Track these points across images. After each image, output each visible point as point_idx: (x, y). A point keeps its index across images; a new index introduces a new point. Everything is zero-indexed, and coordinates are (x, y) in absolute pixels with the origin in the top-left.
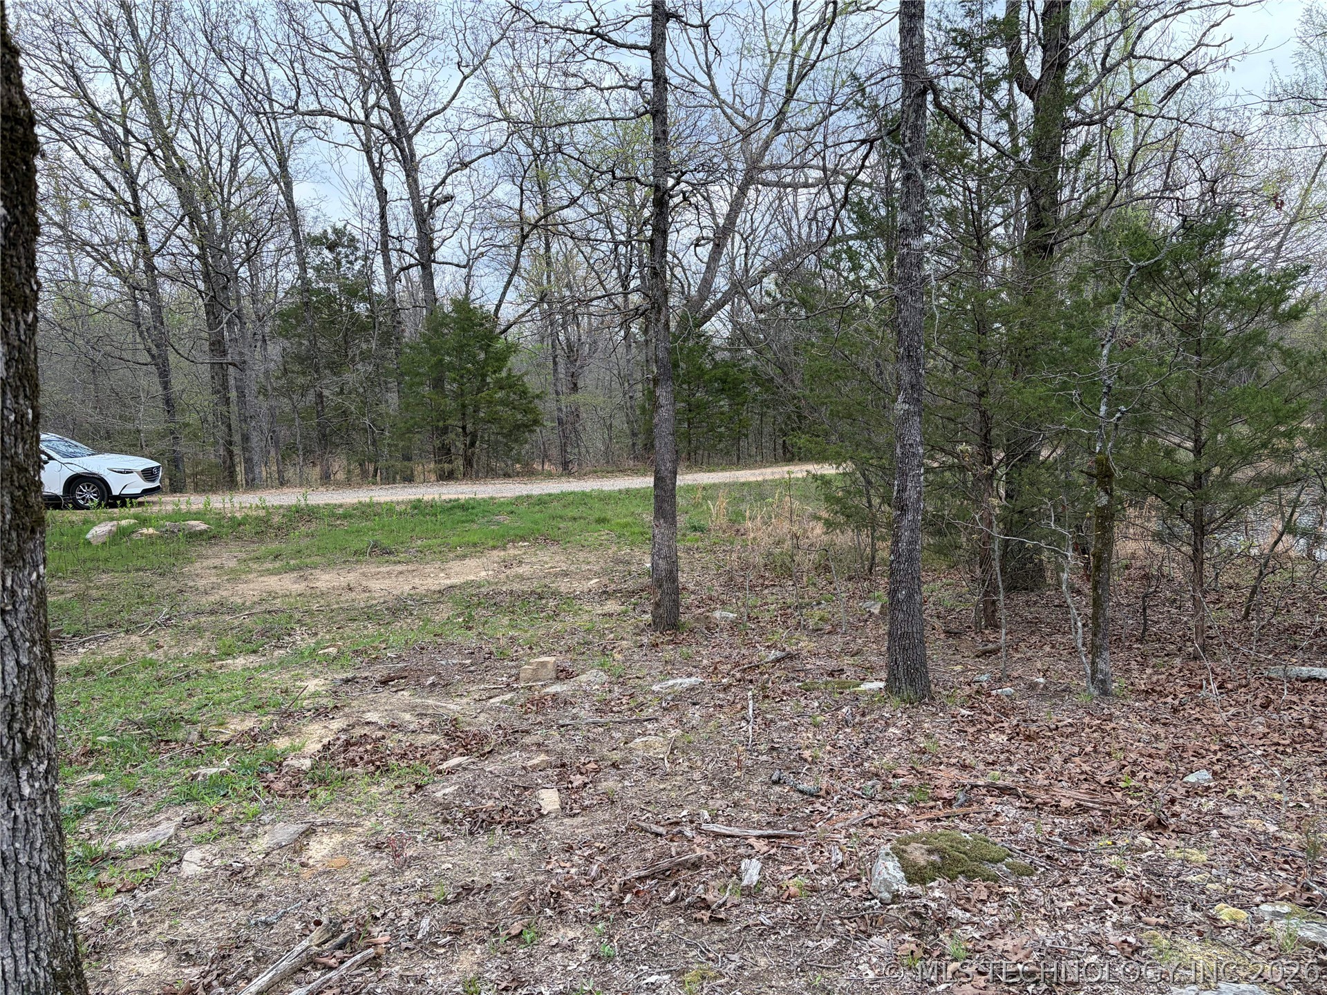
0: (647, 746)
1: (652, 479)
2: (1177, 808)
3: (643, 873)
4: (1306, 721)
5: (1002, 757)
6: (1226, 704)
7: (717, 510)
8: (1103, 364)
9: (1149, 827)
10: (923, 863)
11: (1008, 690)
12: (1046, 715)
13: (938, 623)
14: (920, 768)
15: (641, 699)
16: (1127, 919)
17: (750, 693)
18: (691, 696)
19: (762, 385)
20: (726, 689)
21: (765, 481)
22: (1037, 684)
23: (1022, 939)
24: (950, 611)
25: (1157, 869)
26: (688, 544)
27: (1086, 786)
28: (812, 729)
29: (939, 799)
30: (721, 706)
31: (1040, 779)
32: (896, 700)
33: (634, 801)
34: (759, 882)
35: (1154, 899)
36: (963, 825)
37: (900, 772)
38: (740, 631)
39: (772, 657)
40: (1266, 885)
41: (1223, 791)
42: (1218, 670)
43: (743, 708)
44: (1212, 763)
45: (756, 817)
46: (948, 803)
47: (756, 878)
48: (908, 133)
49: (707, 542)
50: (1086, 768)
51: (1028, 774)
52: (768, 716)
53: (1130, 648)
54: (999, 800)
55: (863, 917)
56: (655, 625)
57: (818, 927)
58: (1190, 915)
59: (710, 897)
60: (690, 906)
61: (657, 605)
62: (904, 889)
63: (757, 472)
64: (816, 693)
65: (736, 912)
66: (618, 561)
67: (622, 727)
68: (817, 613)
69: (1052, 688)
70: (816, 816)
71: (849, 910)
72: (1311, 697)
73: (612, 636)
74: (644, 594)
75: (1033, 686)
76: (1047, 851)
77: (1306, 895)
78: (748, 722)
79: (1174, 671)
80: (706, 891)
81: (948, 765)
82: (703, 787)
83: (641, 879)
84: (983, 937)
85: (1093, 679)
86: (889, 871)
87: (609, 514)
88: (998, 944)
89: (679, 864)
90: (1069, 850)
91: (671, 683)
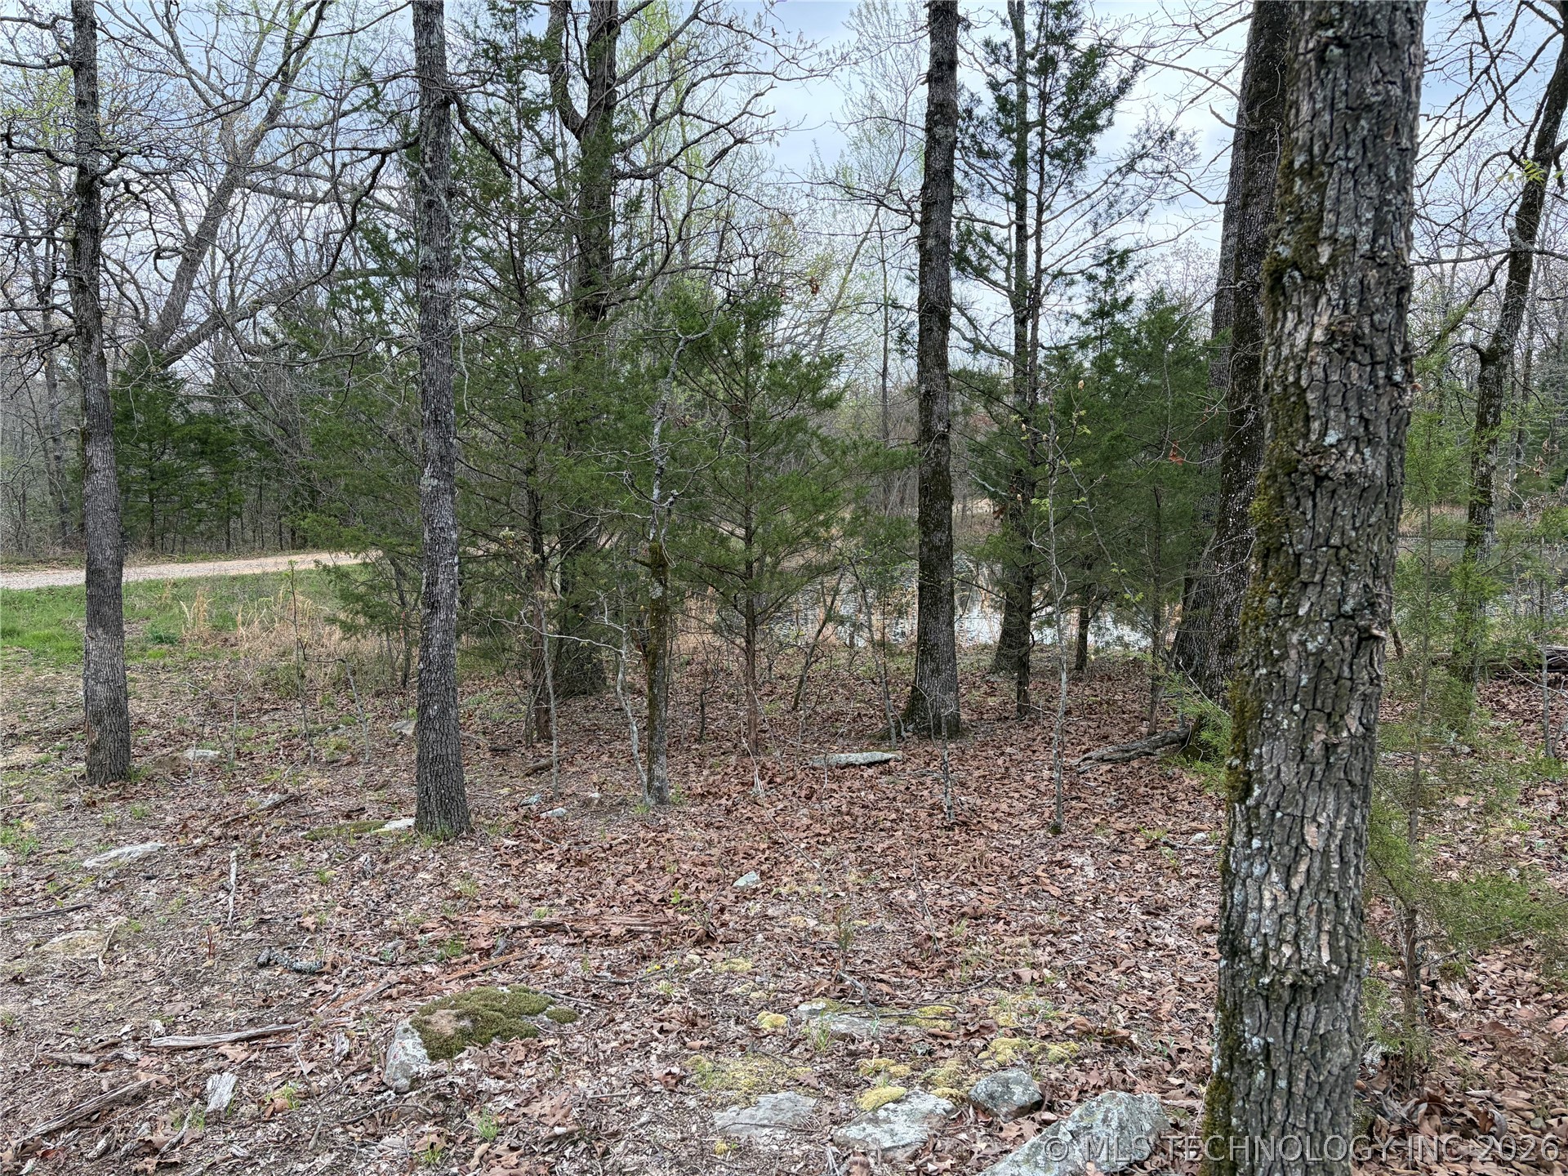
0: (70, 946)
1: (83, 574)
2: (726, 916)
3: (54, 1125)
4: (844, 808)
5: (550, 889)
6: (774, 798)
7: (194, 616)
8: (655, 443)
9: (698, 943)
10: (450, 1032)
11: (560, 810)
12: (602, 833)
13: (483, 741)
14: (454, 917)
15: (65, 881)
16: (672, 1048)
17: (234, 853)
18: (146, 867)
19: (260, 450)
20: (199, 852)
21: (265, 574)
22: (591, 800)
23: (561, 1096)
24: (497, 725)
25: (704, 987)
26: (150, 661)
27: (638, 908)
28: (319, 888)
29: (475, 950)
30: (190, 876)
31: (591, 908)
32: (426, 839)
33: (48, 1026)
34: (234, 1102)
35: (699, 1020)
36: (502, 977)
37: (429, 925)
38: (224, 773)
39: (268, 803)
40: (804, 983)
41: (769, 891)
42: (769, 764)
43: (222, 874)
44: (760, 864)
45: (232, 1015)
46: (486, 953)
47: (227, 1097)
48: (428, 150)
49: (179, 657)
50: (640, 888)
51: (577, 905)
52: (258, 880)
53: (688, 749)
54: (544, 940)
55: (372, 1115)
56: (91, 776)
57: (311, 1143)
58: (734, 1030)
59: (158, 1137)
60: (128, 1155)
61: (94, 748)
62: (425, 1069)
63: (254, 562)
64: (327, 842)
65: (196, 1148)
66: (34, 691)
67: (31, 924)
68: (333, 740)
69: (608, 803)
70: (318, 999)
71: (356, 1110)
72: (848, 784)
73: (21, 797)
74: (76, 735)
75: (587, 803)
76: (594, 989)
77: (838, 988)
78: (229, 892)
79: (729, 770)
80: (153, 1130)
81: (488, 908)
82: (157, 989)
83: (50, 1135)
84: (518, 1105)
85: (649, 788)
86: (409, 1051)
87: (20, 624)
88: (535, 1109)
89: (113, 1101)
90: (617, 984)
91: (113, 854)
